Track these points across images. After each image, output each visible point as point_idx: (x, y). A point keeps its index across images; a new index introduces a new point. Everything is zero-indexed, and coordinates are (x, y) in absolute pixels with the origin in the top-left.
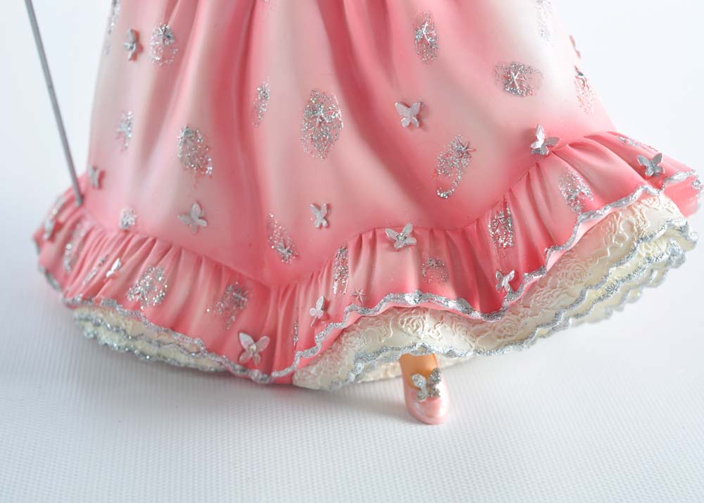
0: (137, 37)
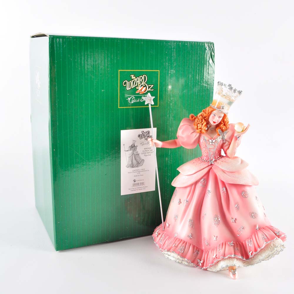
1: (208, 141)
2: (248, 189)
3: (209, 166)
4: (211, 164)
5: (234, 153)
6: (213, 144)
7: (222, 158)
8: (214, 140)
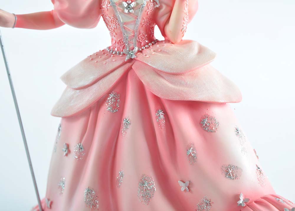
0: (68, 146)
1: (120, 4)
2: (216, 112)
3: (124, 63)
4: (131, 60)
5: (183, 31)
6: (130, 11)
7: (154, 46)
8: (132, 2)
